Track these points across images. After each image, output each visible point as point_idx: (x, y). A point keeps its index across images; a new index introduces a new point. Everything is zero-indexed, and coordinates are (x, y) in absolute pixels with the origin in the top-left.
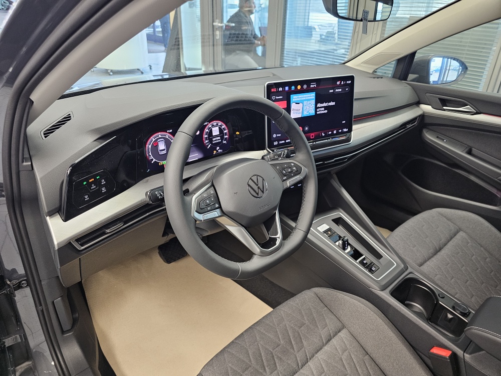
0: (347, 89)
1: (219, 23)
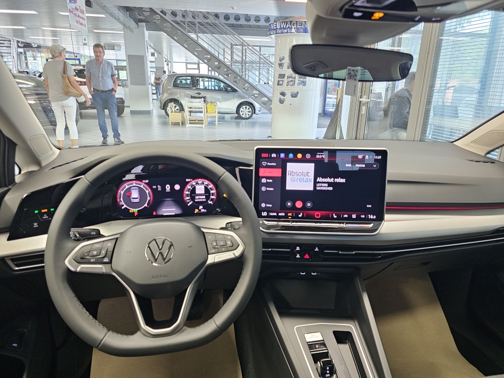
0: (375, 166)
1: (366, 99)
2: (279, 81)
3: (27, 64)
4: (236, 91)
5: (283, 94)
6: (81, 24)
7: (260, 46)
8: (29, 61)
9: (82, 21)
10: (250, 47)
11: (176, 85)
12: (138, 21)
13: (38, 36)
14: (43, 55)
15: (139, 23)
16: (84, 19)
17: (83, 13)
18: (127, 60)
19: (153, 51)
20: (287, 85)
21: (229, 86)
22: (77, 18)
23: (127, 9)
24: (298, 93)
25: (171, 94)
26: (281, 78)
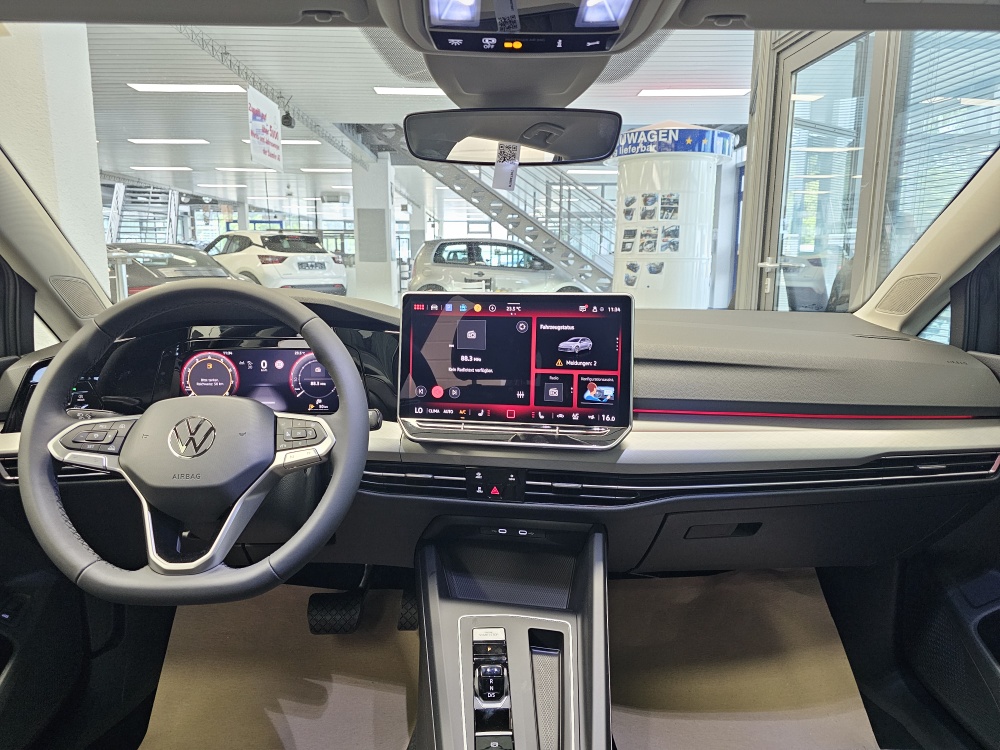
1: (772, 263)
2: (624, 243)
3: (193, 232)
4: (550, 267)
5: (633, 267)
6: (272, 156)
7: (603, 185)
8: (197, 228)
9: (273, 150)
10: (580, 188)
11: (438, 259)
12: (376, 150)
13: (216, 184)
14: (221, 216)
15: (379, 154)
16: (278, 148)
17: (276, 137)
18: (356, 221)
19: (405, 202)
20: (641, 251)
21: (536, 258)
22: (266, 146)
23: (359, 128)
24: (662, 264)
25: (430, 276)
26: (630, 237)
